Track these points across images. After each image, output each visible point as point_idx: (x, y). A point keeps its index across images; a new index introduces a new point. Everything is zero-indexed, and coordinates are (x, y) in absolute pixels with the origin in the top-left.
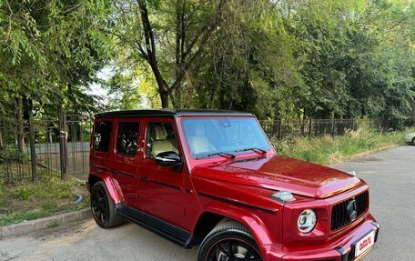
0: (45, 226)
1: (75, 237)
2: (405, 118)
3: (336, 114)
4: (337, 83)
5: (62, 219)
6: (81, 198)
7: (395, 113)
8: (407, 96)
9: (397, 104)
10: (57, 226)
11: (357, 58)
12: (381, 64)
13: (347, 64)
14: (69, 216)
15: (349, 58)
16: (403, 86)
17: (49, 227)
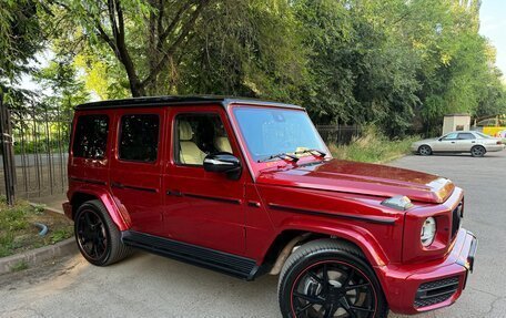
0: (7, 269)
1: (60, 282)
2: (408, 125)
3: (340, 120)
4: (344, 82)
5: (32, 258)
6: (45, 228)
7: (399, 120)
8: (410, 100)
9: (400, 109)
10: (26, 268)
11: (366, 54)
12: (389, 63)
13: (354, 60)
14: (41, 254)
15: (357, 54)
16: (408, 89)
17: (13, 270)
